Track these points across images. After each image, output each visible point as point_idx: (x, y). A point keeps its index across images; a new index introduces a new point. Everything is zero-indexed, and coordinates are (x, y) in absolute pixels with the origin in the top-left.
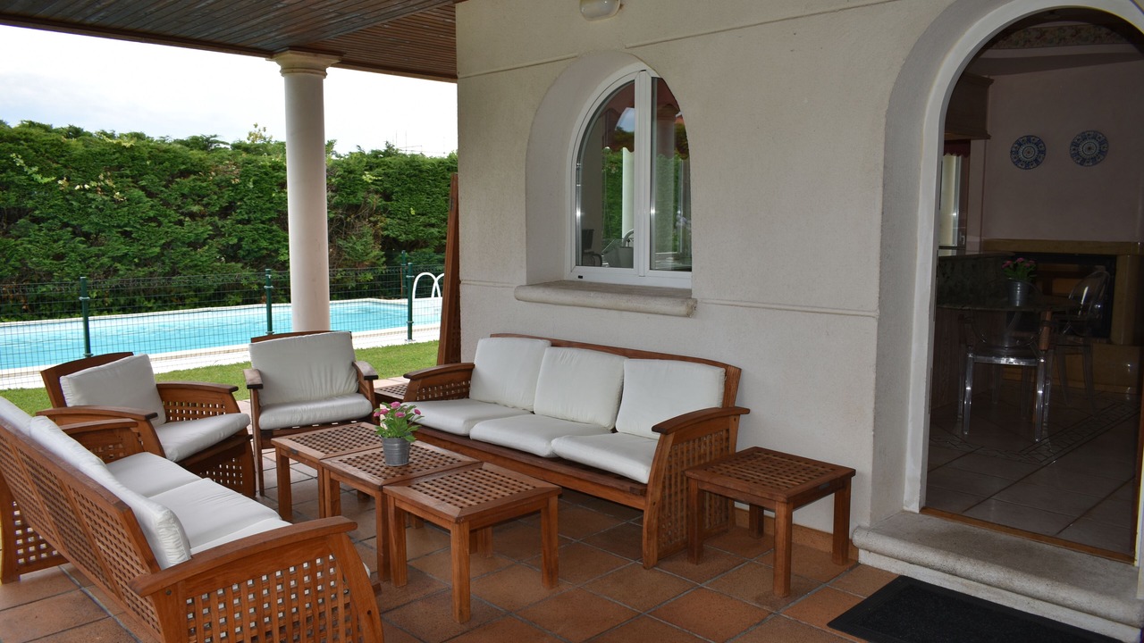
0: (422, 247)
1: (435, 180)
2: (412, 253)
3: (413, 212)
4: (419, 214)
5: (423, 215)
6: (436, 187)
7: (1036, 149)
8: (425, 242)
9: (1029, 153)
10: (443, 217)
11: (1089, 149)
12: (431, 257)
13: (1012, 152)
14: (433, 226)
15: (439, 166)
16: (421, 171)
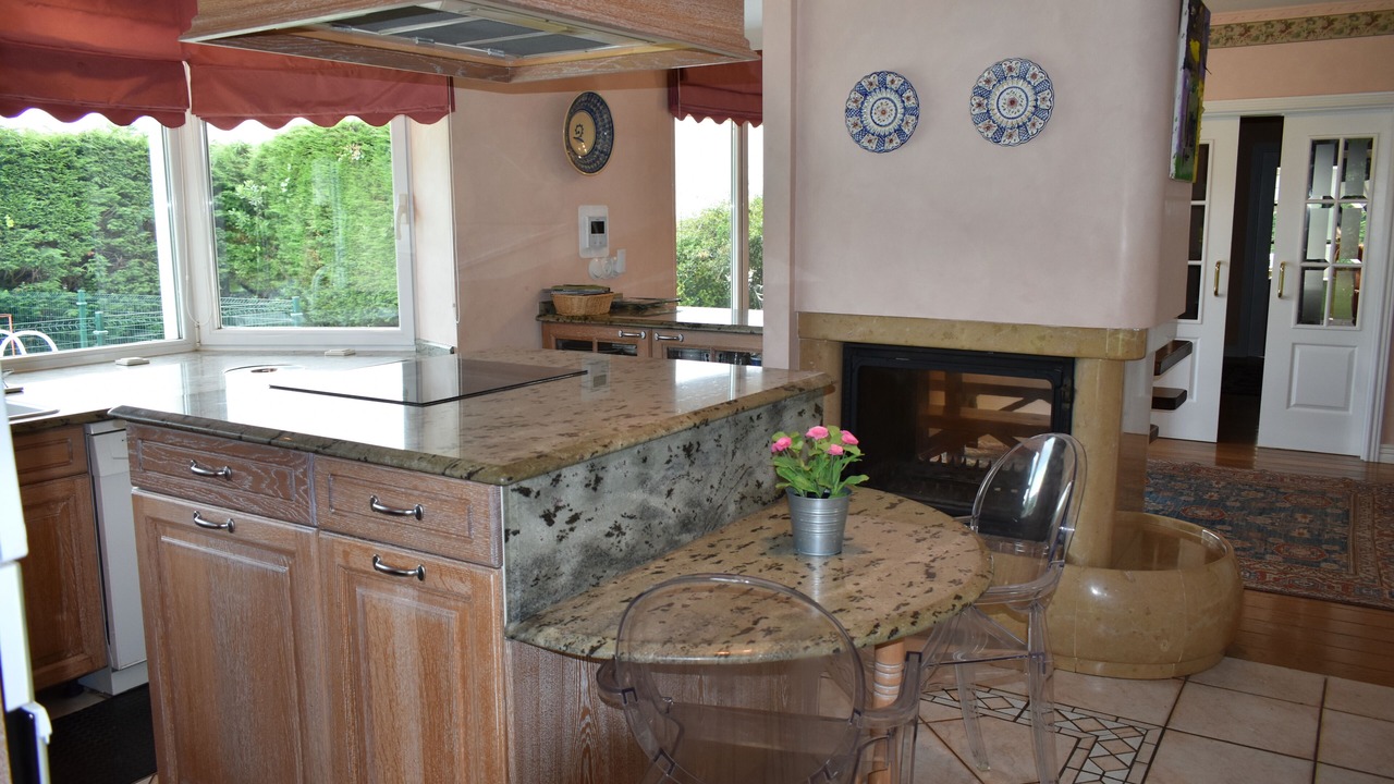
0: (36, 280)
1: (51, 169)
2: (17, 290)
3: (10, 223)
4: (23, 226)
5: (32, 227)
6: (54, 180)
7: (899, 105)
8: (41, 272)
9: (884, 112)
10: (73, 230)
11: (1013, 102)
12: (54, 297)
13: (847, 110)
14: (54, 244)
15: (59, 147)
16: (22, 155)
